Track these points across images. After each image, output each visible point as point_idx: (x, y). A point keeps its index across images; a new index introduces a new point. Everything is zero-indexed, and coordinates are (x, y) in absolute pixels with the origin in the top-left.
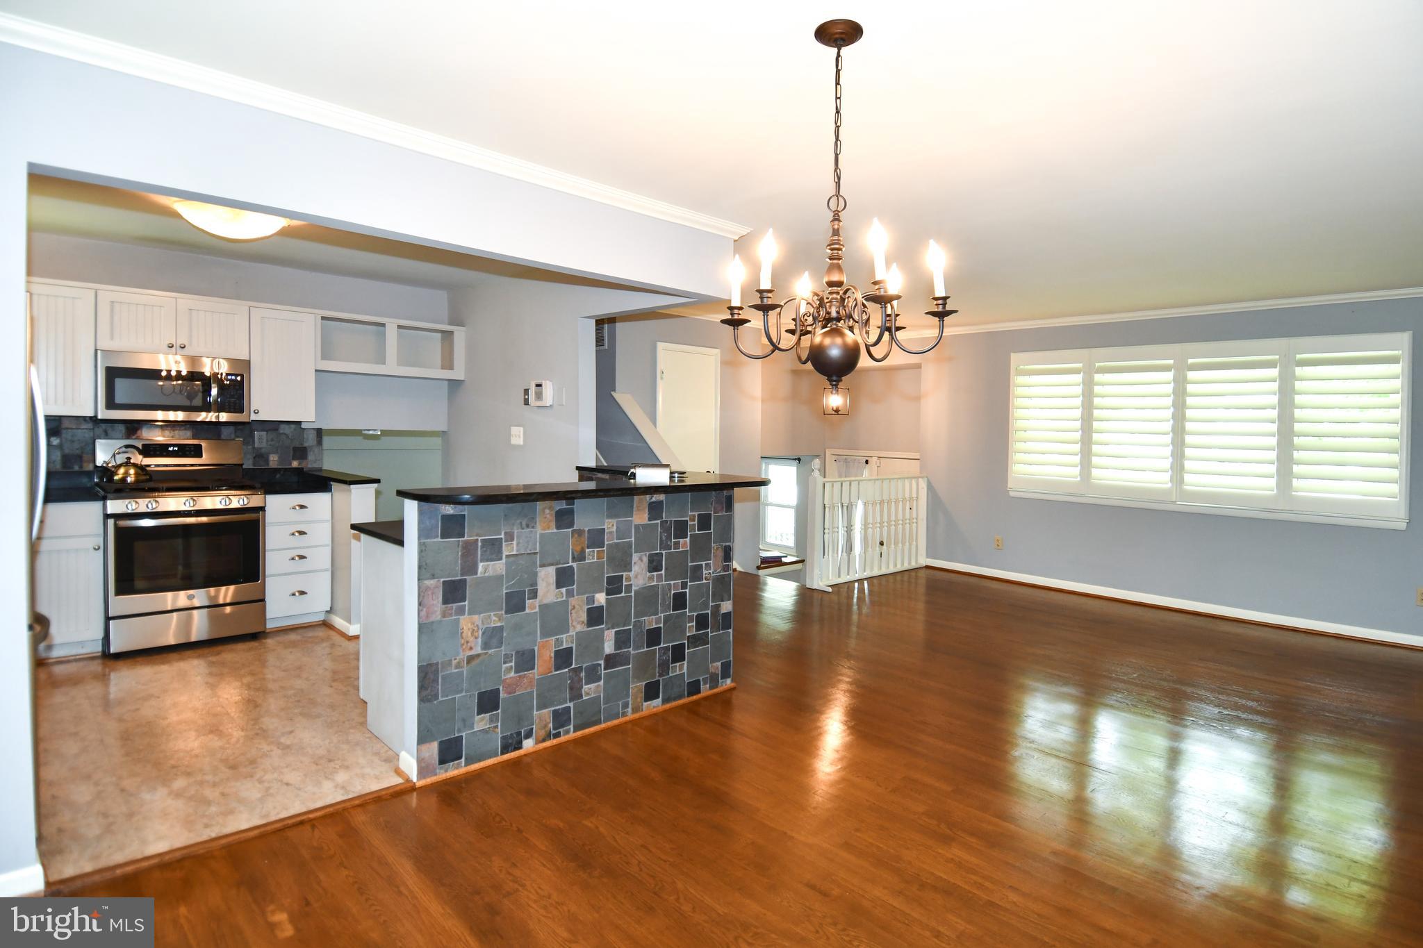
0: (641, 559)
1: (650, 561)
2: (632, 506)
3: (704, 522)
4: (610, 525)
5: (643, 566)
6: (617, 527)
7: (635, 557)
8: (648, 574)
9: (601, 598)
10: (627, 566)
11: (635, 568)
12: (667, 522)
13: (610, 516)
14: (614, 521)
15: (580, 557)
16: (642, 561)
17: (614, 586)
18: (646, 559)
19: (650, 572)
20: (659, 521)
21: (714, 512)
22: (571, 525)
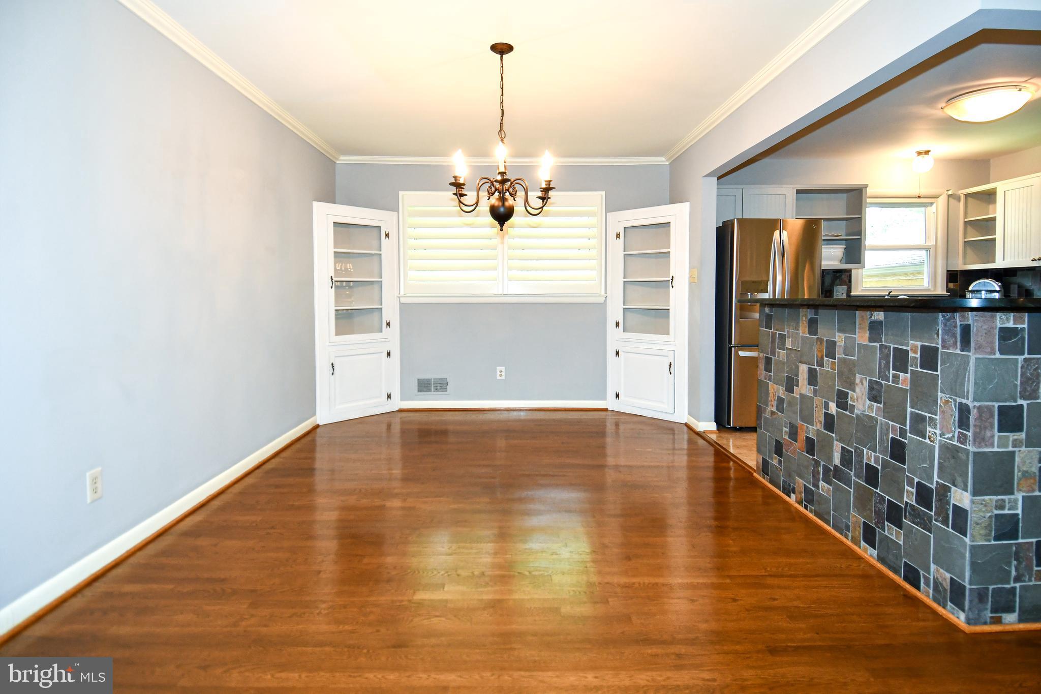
0: (862, 382)
1: (871, 388)
2: (855, 323)
3: (929, 358)
4: (840, 339)
5: (863, 389)
6: (845, 342)
7: (858, 377)
8: (868, 402)
9: (833, 408)
10: (852, 386)
11: (857, 389)
12: (886, 347)
13: (840, 331)
14: (843, 336)
15: (821, 364)
16: (862, 384)
17: (842, 401)
18: (866, 384)
19: (869, 400)
20: (878, 345)
21: (943, 347)
22: (815, 333)
